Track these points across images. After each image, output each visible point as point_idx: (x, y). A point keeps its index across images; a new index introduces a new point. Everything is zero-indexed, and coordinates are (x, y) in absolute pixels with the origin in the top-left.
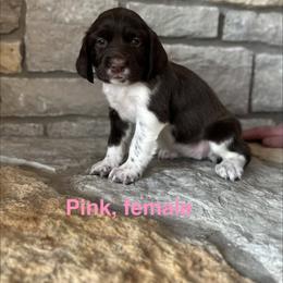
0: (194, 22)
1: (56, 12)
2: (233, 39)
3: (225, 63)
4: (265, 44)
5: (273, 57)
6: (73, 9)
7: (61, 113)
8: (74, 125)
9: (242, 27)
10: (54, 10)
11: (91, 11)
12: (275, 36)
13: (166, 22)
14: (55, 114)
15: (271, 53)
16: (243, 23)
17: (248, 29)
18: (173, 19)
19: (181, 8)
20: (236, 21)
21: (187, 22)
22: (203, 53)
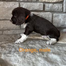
0: (37, 7)
1: (3, 6)
2: (47, 10)
3: (45, 16)
4: (55, 11)
5: (58, 14)
6: (8, 5)
7: (6, 29)
8: (9, 31)
9: (49, 7)
10: (3, 5)
11: (12, 5)
12: (58, 9)
13: (30, 7)
14: (5, 29)
15: (57, 13)
16: (49, 6)
17: (51, 8)
18: (32, 6)
19: (34, 4)
20: (48, 6)
21: (35, 7)
22: (40, 14)
